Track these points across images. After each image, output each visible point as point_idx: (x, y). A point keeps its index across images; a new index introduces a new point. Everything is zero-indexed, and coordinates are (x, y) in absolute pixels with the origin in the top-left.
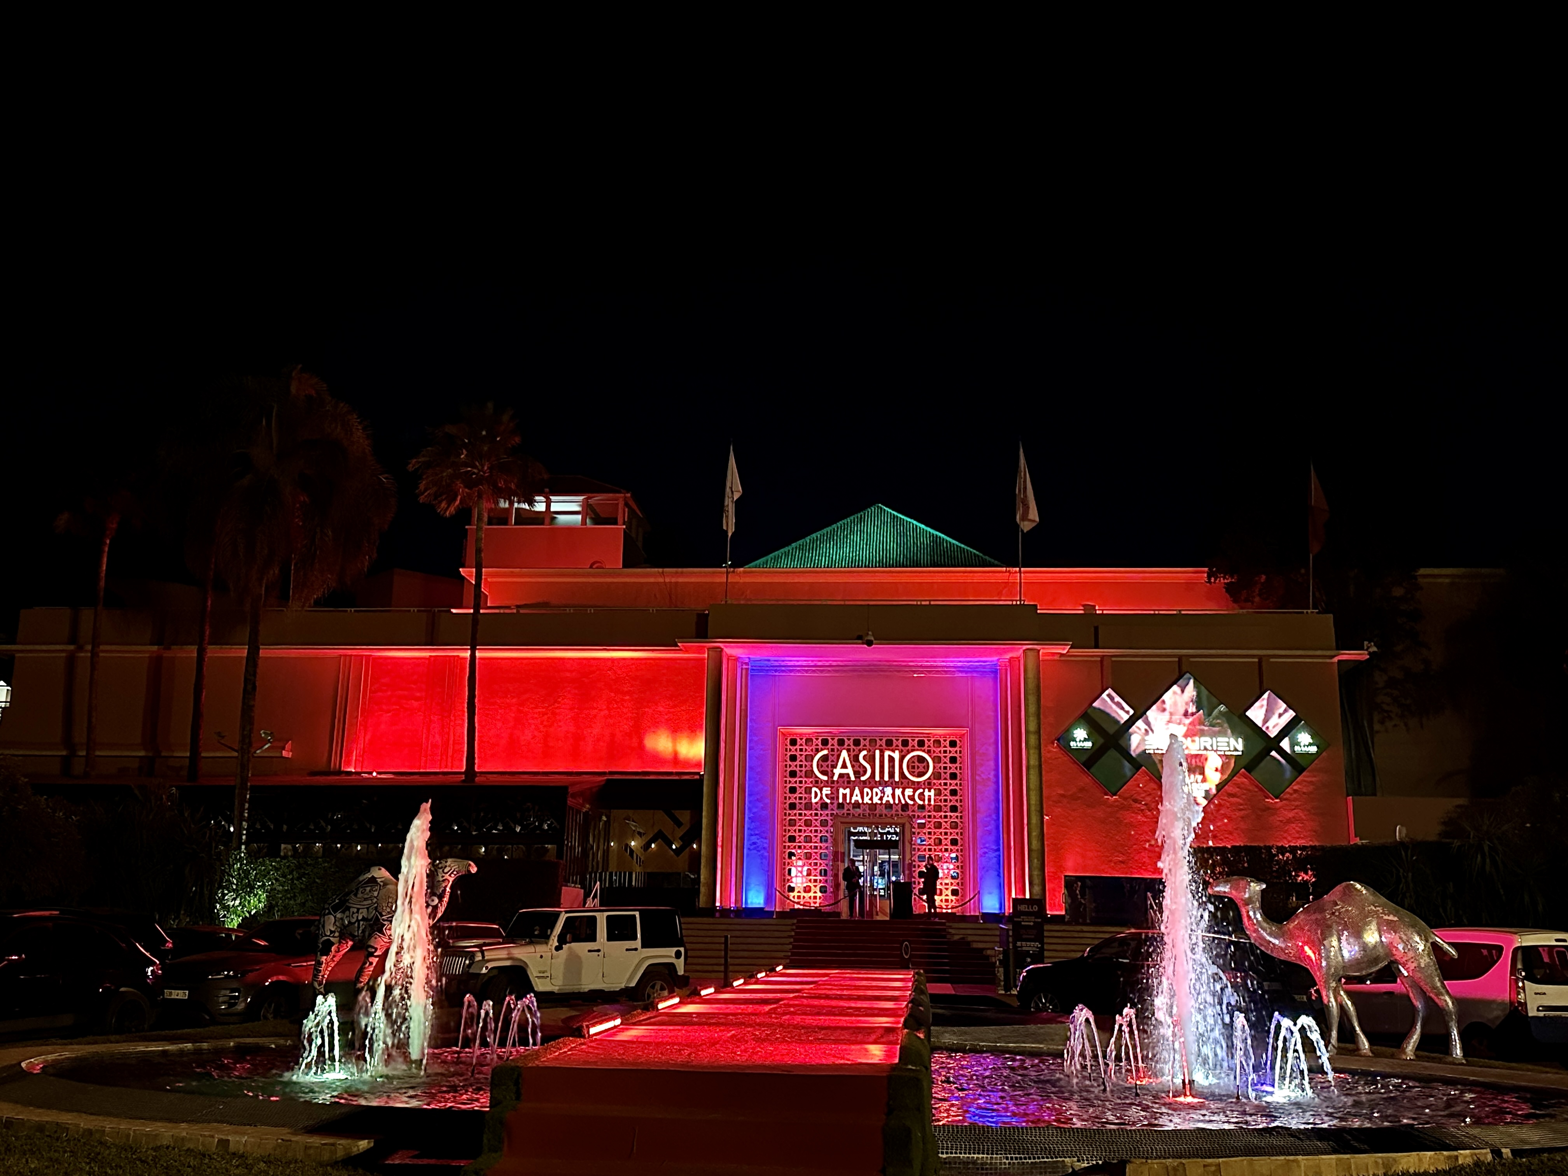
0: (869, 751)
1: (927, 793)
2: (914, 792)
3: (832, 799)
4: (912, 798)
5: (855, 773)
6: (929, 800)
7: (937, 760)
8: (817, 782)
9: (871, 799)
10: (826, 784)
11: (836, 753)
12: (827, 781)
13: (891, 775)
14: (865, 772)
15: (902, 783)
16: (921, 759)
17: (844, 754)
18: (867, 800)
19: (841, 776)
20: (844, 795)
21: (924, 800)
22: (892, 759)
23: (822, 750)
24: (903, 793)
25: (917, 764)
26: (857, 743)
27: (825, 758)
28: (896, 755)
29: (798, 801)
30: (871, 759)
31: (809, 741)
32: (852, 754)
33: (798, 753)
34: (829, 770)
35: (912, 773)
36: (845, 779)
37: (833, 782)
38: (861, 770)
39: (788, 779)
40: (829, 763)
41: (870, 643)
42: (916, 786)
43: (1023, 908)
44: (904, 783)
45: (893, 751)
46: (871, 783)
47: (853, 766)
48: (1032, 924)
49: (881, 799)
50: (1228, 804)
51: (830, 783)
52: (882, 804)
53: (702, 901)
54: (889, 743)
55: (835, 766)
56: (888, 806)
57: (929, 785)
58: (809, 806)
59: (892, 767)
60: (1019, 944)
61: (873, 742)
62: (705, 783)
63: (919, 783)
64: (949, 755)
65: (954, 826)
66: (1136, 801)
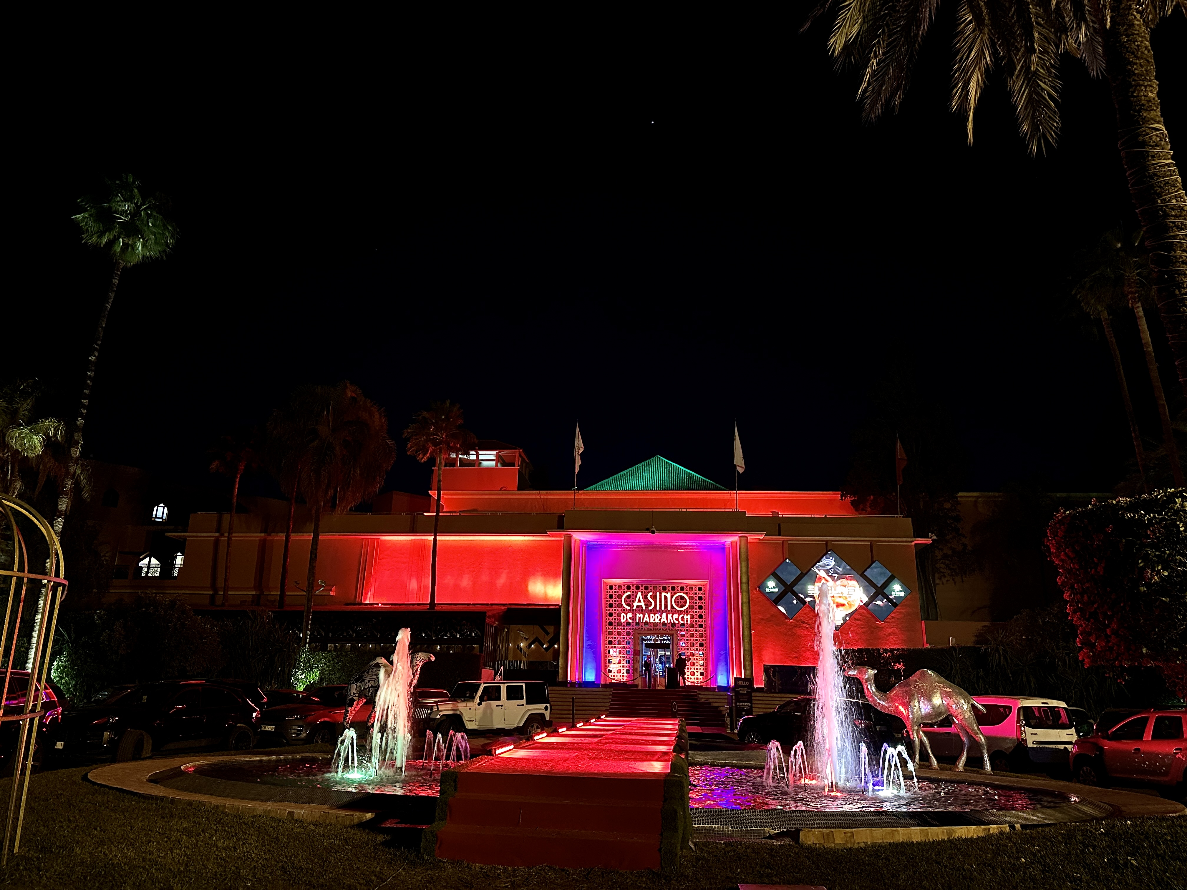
0: (653, 593)
1: (685, 617)
2: (679, 616)
3: (633, 620)
4: (677, 619)
5: (646, 605)
6: (687, 621)
7: (691, 598)
8: (624, 610)
9: (654, 620)
10: (629, 611)
11: (635, 594)
12: (630, 610)
13: (666, 606)
14: (651, 604)
15: (672, 611)
16: (682, 598)
17: (639, 594)
18: (652, 621)
19: (638, 607)
20: (640, 618)
21: (684, 621)
22: (666, 598)
23: (627, 592)
24: (672, 617)
25: (680, 600)
26: (646, 588)
27: (628, 597)
28: (668, 595)
29: (613, 621)
30: (654, 597)
31: (620, 587)
32: (644, 594)
33: (613, 594)
34: (631, 603)
35: (677, 606)
36: (640, 608)
37: (633, 610)
38: (649, 603)
39: (608, 608)
40: (631, 599)
41: (653, 532)
42: (679, 613)
43: (740, 683)
44: (673, 611)
45: (667, 593)
46: (654, 611)
47: (644, 602)
48: (745, 692)
49: (660, 620)
50: (855, 625)
51: (632, 611)
52: (660, 623)
53: (560, 678)
54: (664, 589)
55: (634, 601)
56: (664, 624)
57: (686, 612)
58: (620, 624)
59: (666, 602)
60: (738, 704)
61: (655, 588)
62: (562, 610)
63: (681, 611)
64: (698, 595)
65: (701, 636)
66: (803, 622)
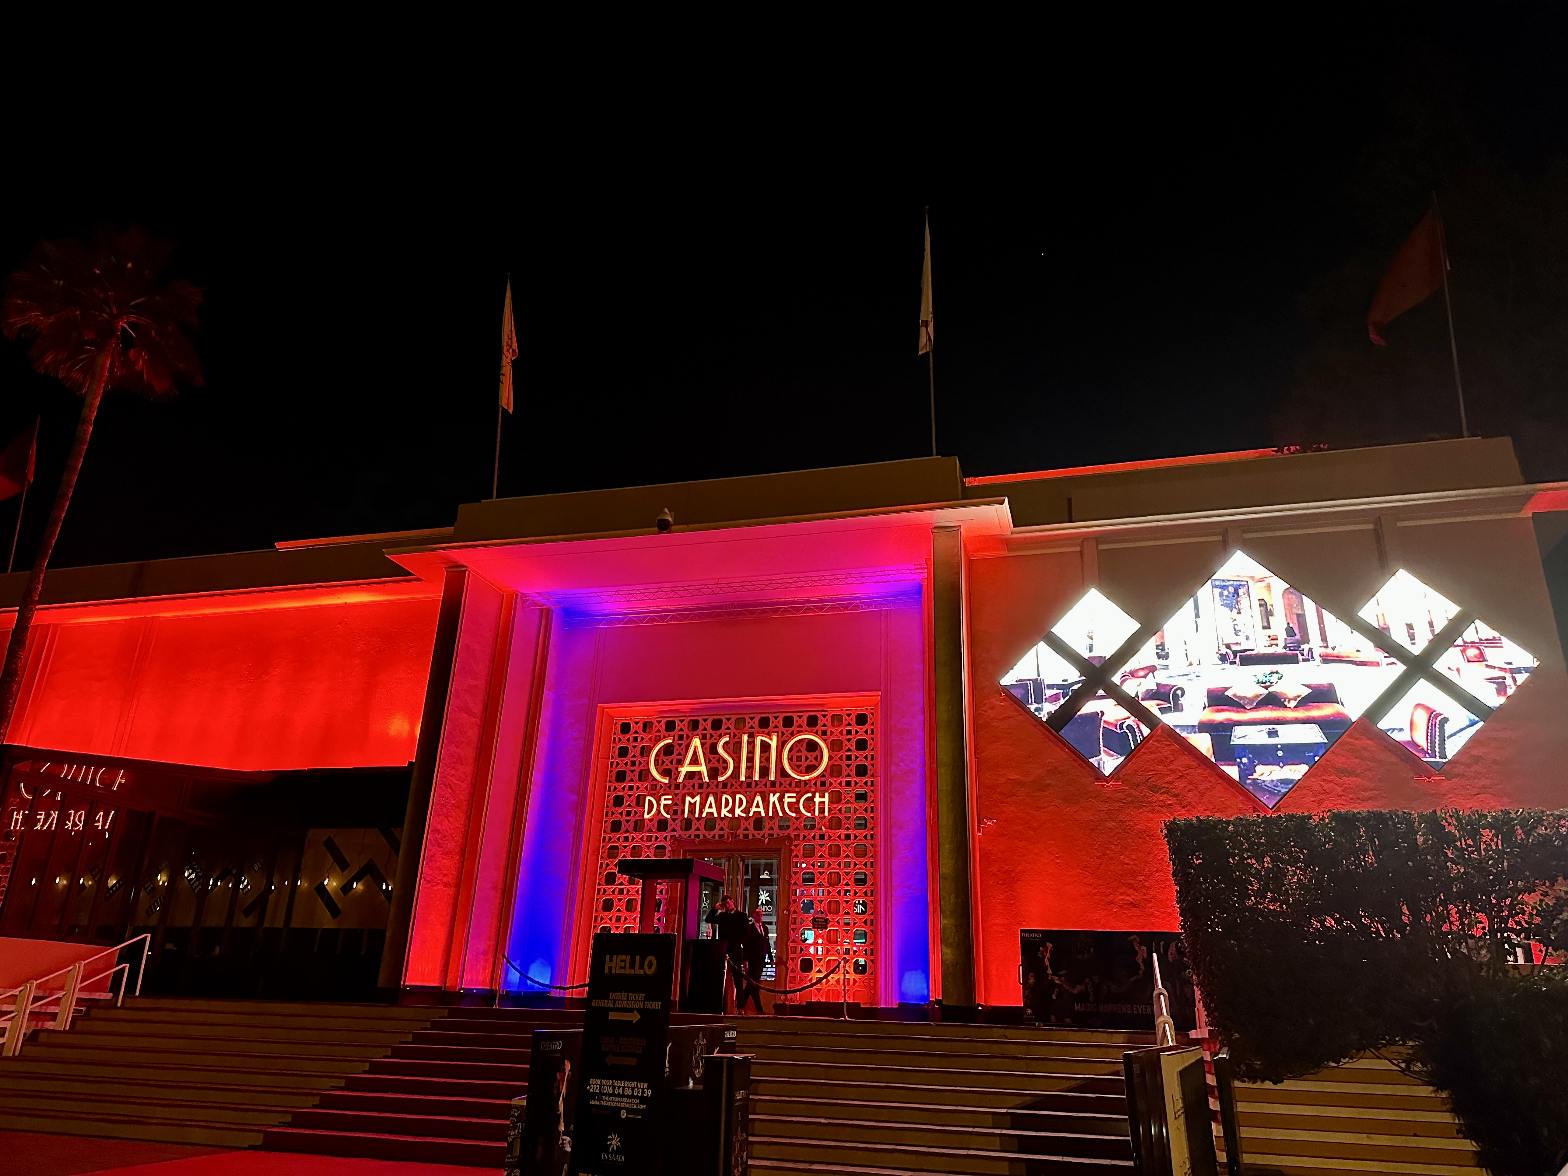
0: (733, 736)
1: (817, 799)
2: (798, 798)
3: (675, 812)
4: (794, 807)
5: (710, 770)
6: (822, 810)
7: (834, 746)
8: (653, 787)
9: (732, 811)
10: (667, 789)
11: (684, 741)
12: (668, 786)
13: (764, 771)
14: (725, 769)
15: (780, 784)
16: (812, 746)
17: (696, 742)
18: (724, 812)
19: (690, 775)
20: (692, 806)
21: (813, 811)
22: (765, 747)
23: (665, 737)
24: (781, 799)
25: (804, 753)
26: (717, 724)
27: (668, 750)
28: (773, 741)
29: (624, 818)
30: (734, 749)
31: (647, 726)
32: (709, 741)
33: (630, 745)
34: (672, 767)
35: (795, 768)
36: (696, 781)
37: (677, 786)
38: (720, 766)
39: (613, 785)
40: (675, 757)
41: (664, 526)
42: (800, 788)
43: (618, 964)
44: (784, 783)
45: (769, 736)
46: (733, 786)
47: (708, 761)
48: (635, 1017)
49: (747, 811)
51: (674, 788)
52: (747, 818)
53: (382, 980)
54: (764, 724)
55: (680, 763)
56: (758, 821)
57: (821, 785)
58: (639, 825)
59: (766, 759)
61: (741, 722)
62: (415, 775)
63: (806, 782)
64: (855, 738)
65: (861, 853)
